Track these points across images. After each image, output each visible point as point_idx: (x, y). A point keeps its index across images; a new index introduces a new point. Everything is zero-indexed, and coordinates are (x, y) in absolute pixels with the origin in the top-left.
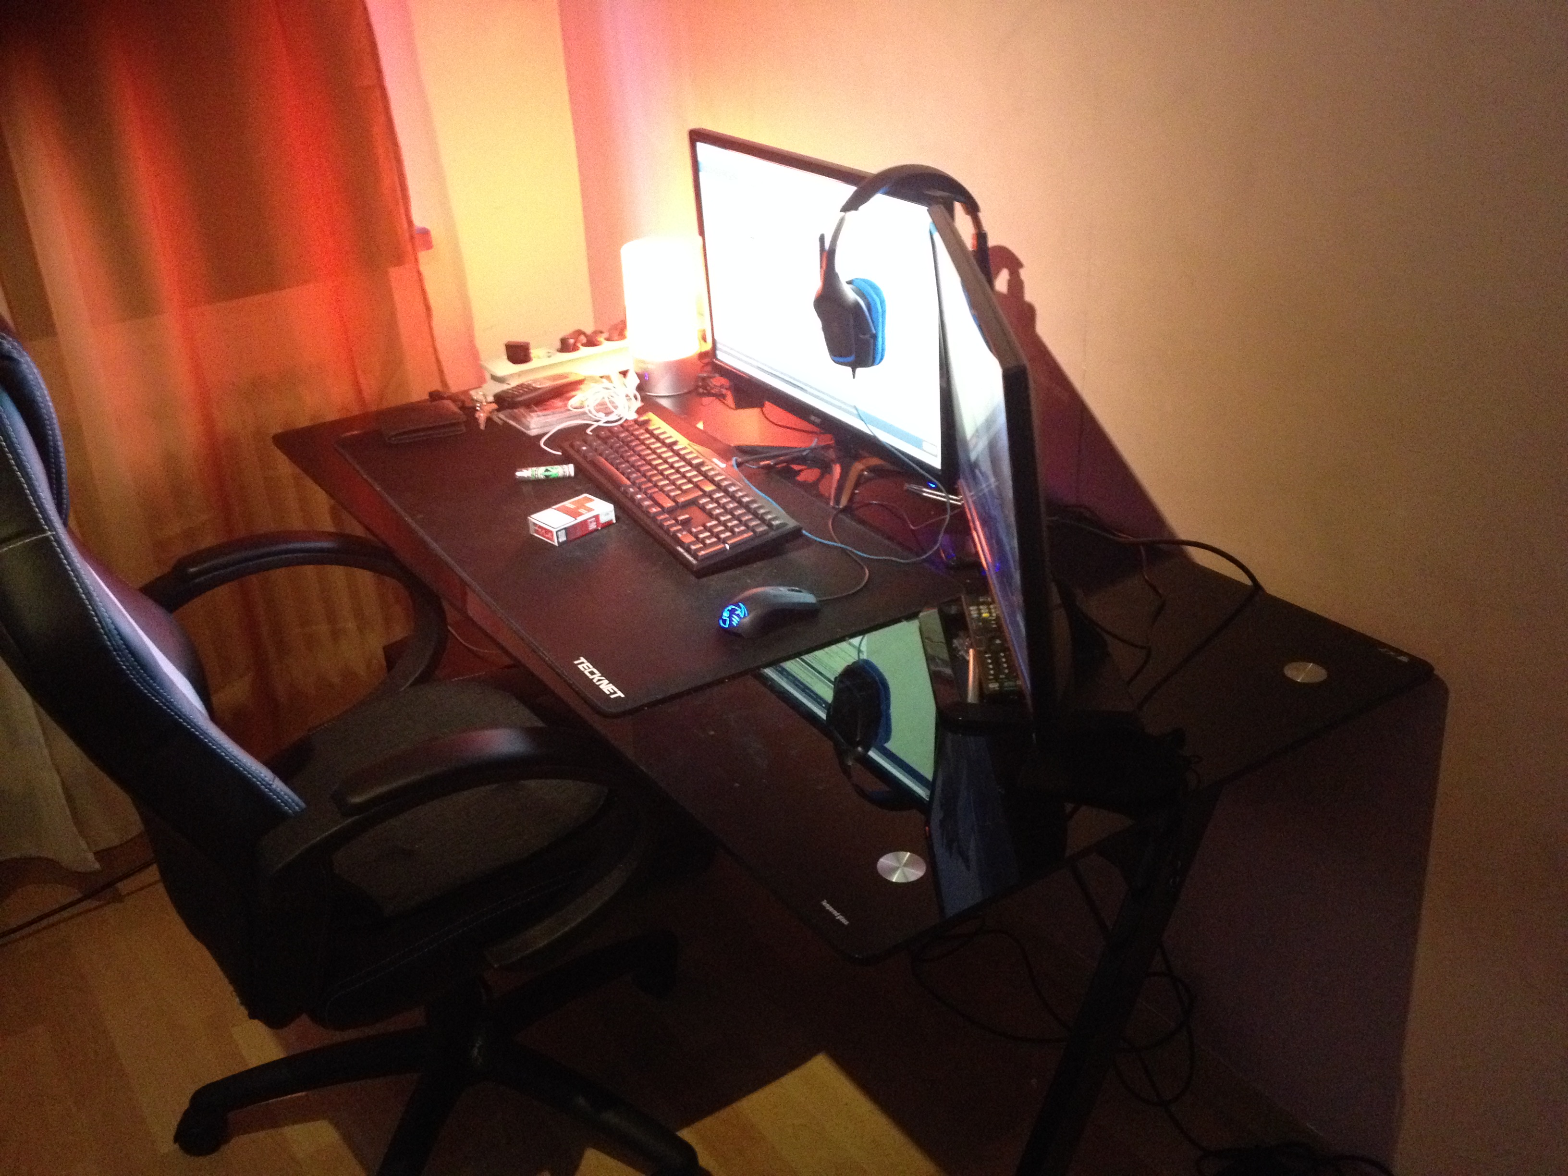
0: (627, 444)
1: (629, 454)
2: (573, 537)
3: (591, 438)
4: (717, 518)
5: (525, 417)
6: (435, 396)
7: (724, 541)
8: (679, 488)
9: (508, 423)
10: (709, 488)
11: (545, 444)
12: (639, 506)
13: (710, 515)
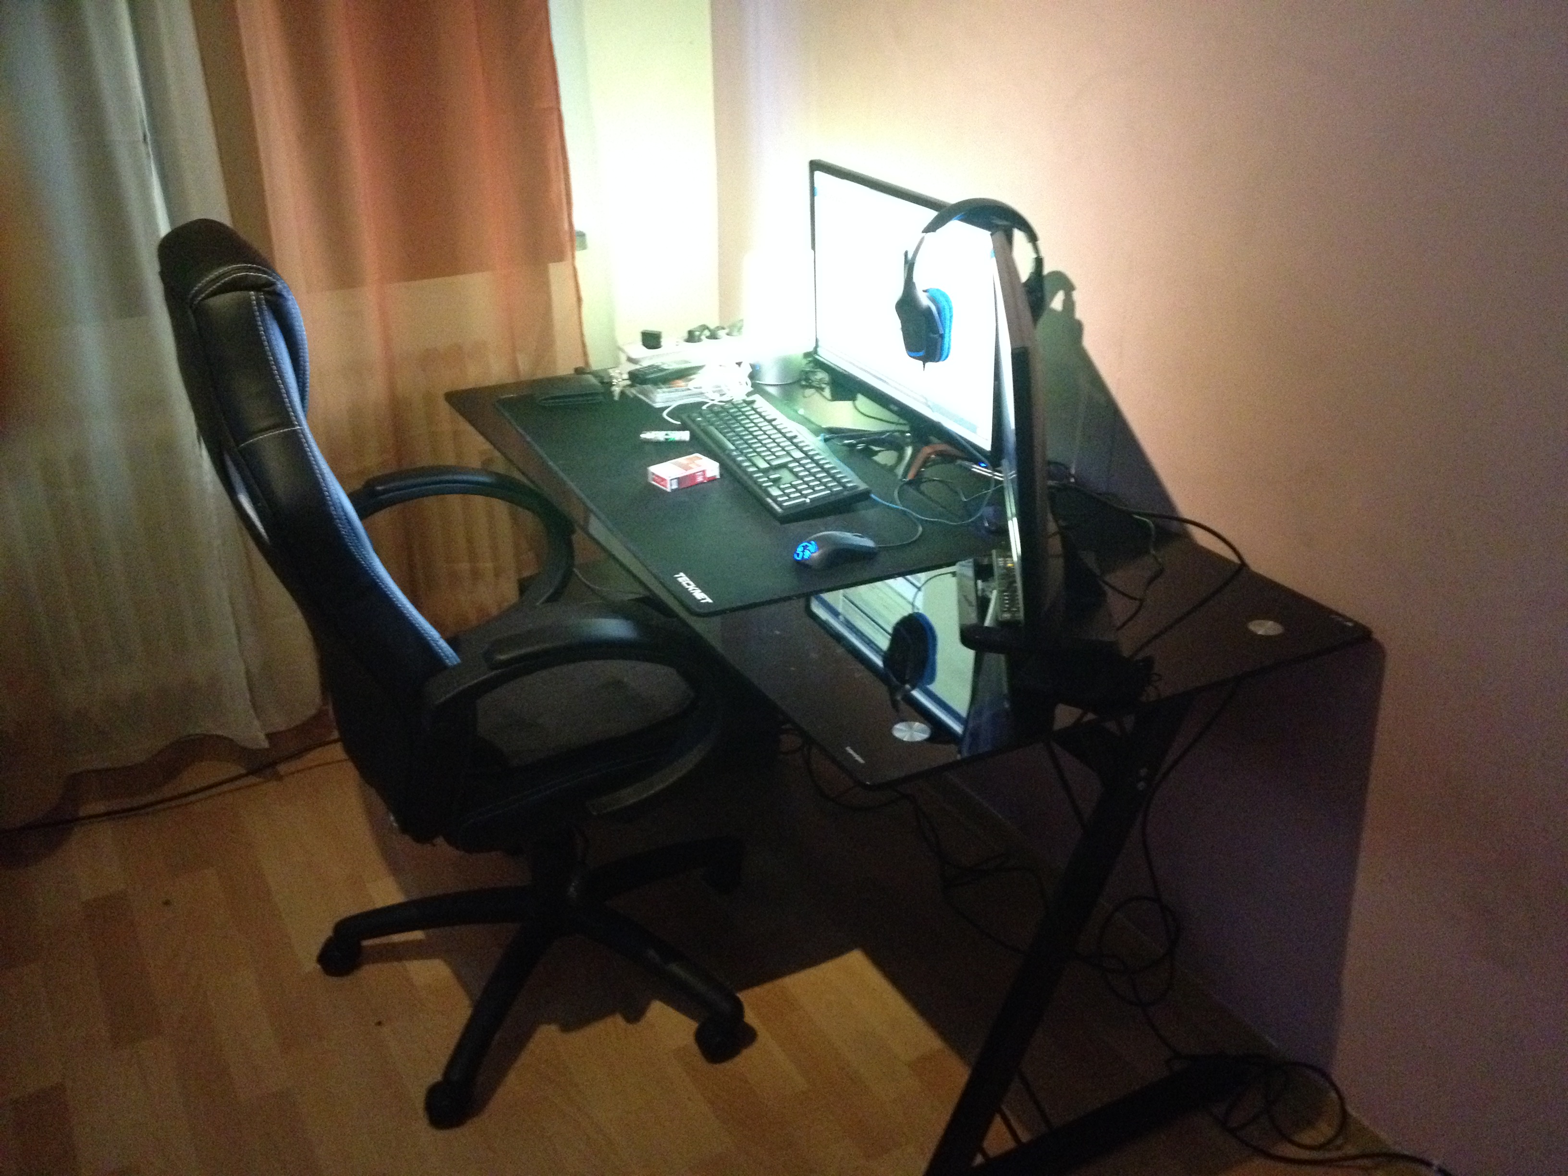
0: (735, 418)
1: (736, 425)
2: (683, 487)
3: (705, 412)
4: (801, 478)
5: (653, 393)
6: (579, 371)
7: (805, 496)
8: (773, 454)
9: (638, 397)
10: (798, 454)
11: (668, 415)
12: (739, 465)
13: (796, 475)
